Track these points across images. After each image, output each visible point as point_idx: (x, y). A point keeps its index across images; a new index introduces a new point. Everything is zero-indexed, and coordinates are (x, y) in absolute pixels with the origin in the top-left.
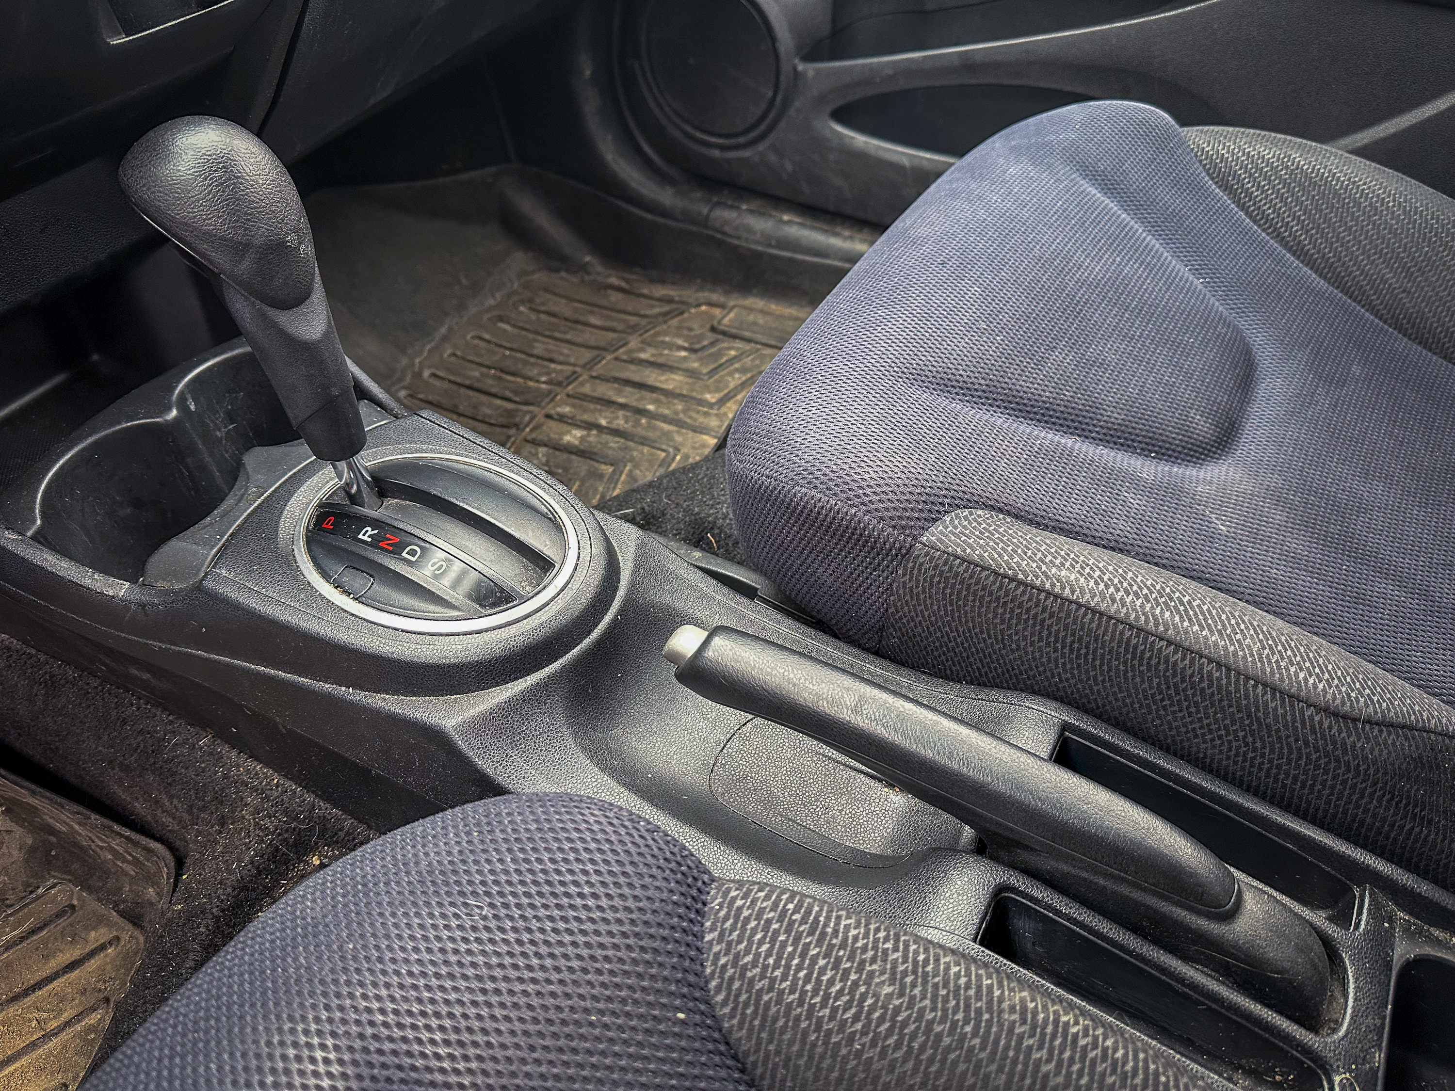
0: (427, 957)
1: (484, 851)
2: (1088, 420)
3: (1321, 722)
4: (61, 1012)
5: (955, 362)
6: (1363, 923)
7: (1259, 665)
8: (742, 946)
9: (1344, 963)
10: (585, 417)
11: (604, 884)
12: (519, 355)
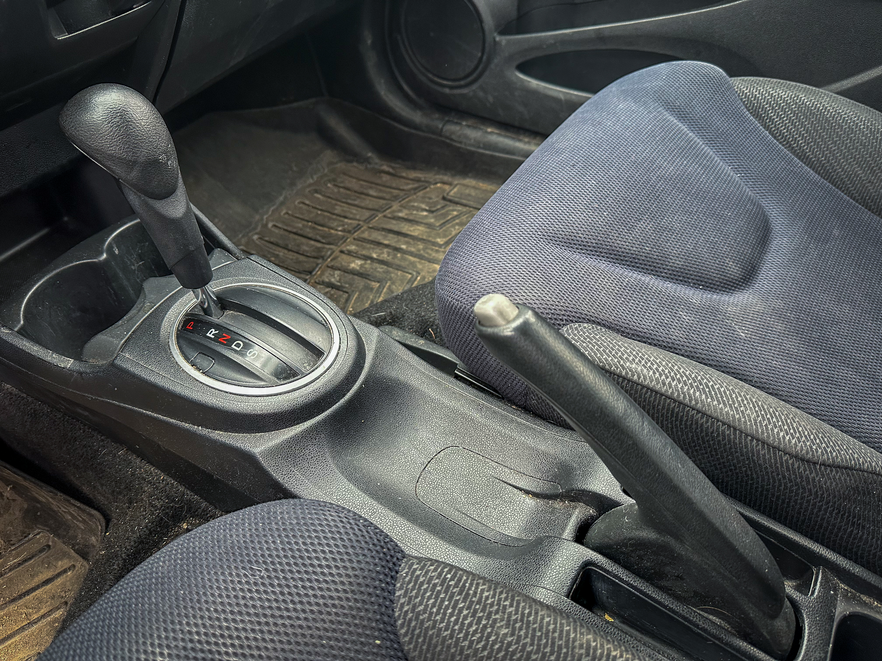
0: (227, 600)
1: (265, 536)
2: (659, 266)
3: (793, 464)
4: (39, 609)
5: (577, 229)
6: (817, 591)
7: (754, 427)
8: (418, 600)
9: (803, 616)
10: (364, 252)
11: (334, 559)
12: (326, 214)
